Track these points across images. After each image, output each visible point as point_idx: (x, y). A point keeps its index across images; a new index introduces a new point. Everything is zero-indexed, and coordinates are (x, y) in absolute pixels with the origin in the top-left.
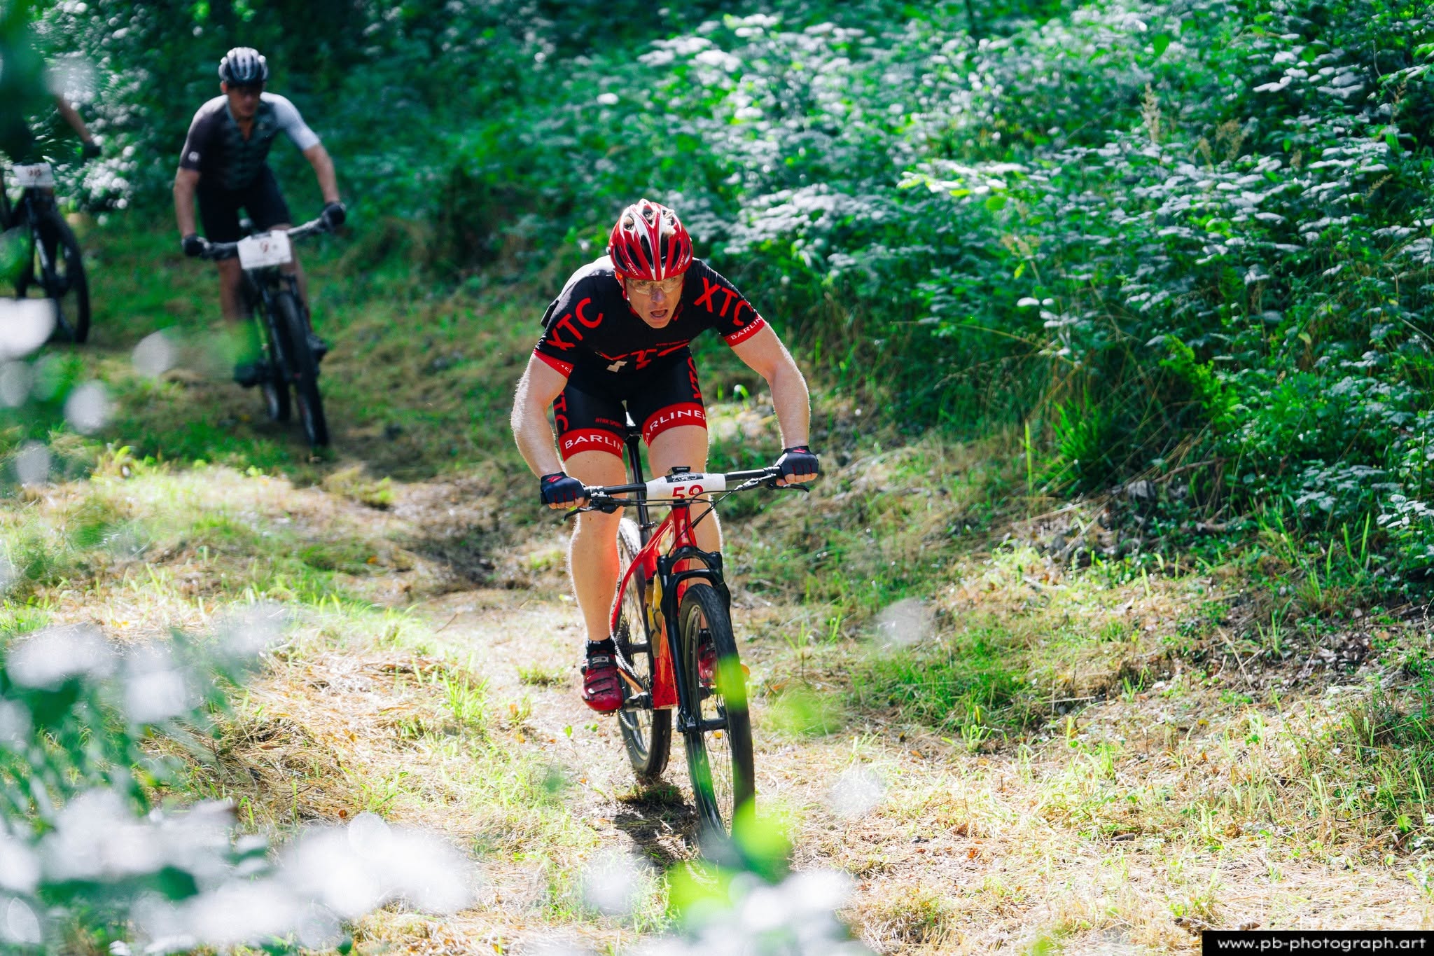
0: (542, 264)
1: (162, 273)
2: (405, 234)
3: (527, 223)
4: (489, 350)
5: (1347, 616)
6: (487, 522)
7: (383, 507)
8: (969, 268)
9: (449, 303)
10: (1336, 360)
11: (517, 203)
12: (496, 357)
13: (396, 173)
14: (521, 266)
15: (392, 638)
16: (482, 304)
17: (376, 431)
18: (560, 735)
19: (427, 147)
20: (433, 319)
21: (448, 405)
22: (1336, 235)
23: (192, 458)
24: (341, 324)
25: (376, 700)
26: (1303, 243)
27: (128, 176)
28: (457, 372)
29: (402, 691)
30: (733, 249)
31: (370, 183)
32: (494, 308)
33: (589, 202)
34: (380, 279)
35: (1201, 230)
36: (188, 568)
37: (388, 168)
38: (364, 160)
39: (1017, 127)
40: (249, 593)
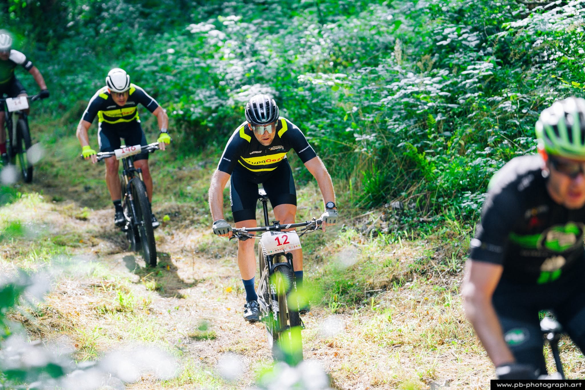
7: (85, 219)
8: (325, 116)
10: (474, 151)
13: (84, 83)
15: (92, 273)
17: (80, 188)
18: (164, 311)
22: (473, 100)
24: (63, 145)
25: (87, 299)
26: (459, 104)
29: (98, 295)
31: (73, 87)
33: (164, 93)
35: (418, 99)
36: (5, 247)
37: (80, 80)
38: (70, 77)
39: (340, 60)
40: (31, 256)
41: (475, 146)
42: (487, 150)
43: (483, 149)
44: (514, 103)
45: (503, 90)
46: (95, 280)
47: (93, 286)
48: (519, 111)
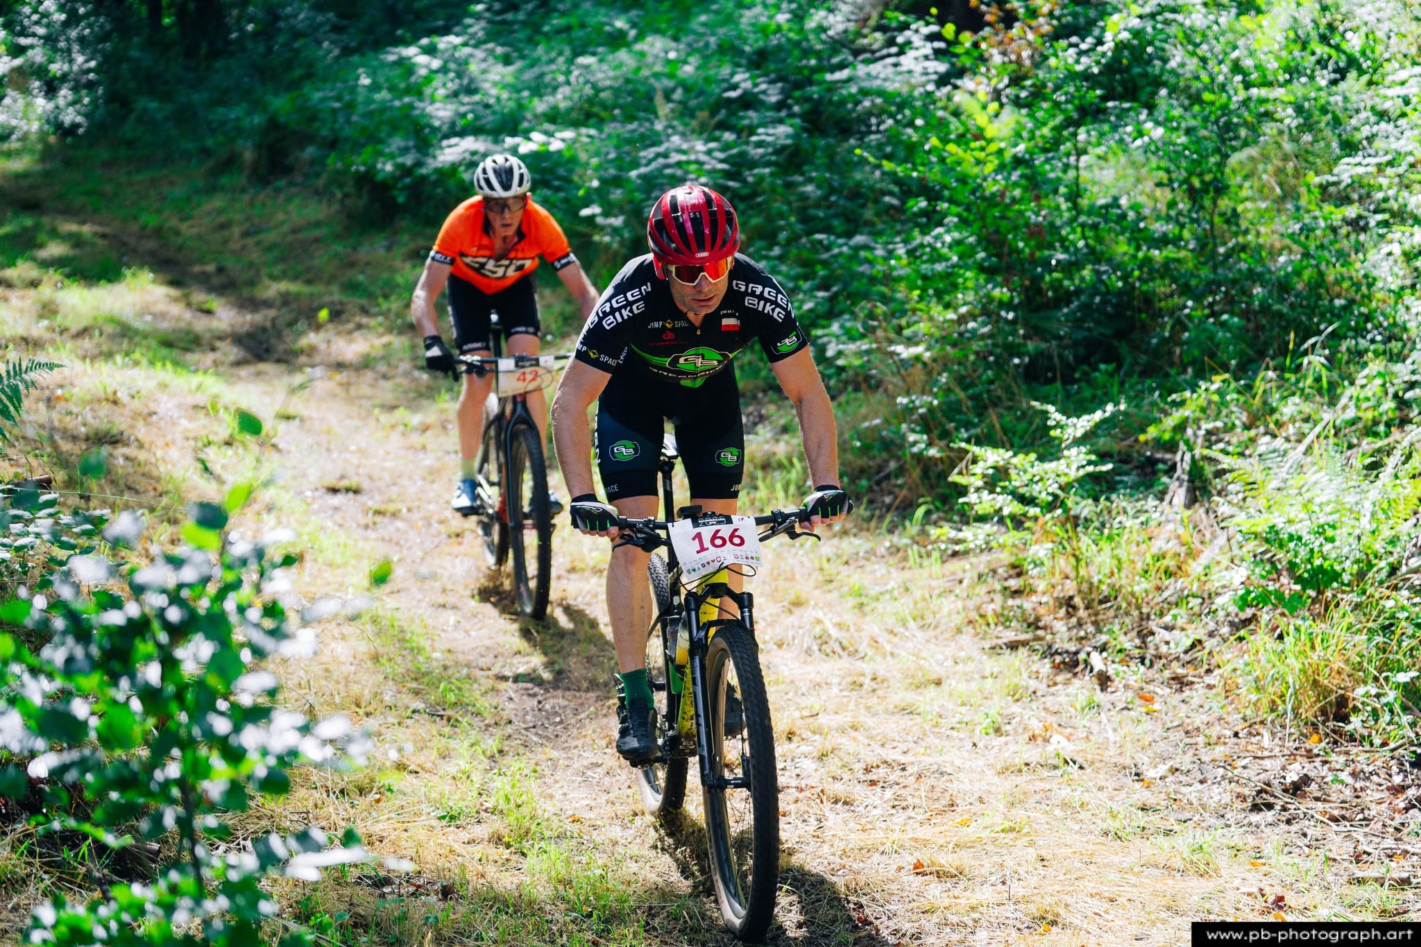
0: (318, 175)
1: (98, 172)
2: (241, 154)
3: (310, 151)
4: (283, 223)
5: (755, 397)
6: (268, 324)
7: (209, 312)
8: (558, 189)
9: (262, 196)
10: (758, 251)
11: (305, 139)
12: (285, 228)
13: (237, 119)
14: (306, 176)
15: (199, 387)
16: (282, 196)
17: (211, 268)
18: (293, 448)
19: (257, 105)
20: (252, 204)
21: (255, 256)
22: (761, 179)
23: (99, 279)
24: (198, 205)
25: (185, 424)
26: (744, 182)
27: (86, 116)
28: (261, 236)
29: (202, 419)
30: (424, 171)
31: (223, 123)
32: (289, 200)
33: (347, 139)
34: (224, 180)
35: (687, 172)
36: (86, 343)
37: (233, 116)
38: (221, 110)
39: (595, 109)
40: (119, 359)
42: (776, 251)
43: (770, 248)
44: (819, 187)
45: (806, 168)
46: (200, 399)
47: (196, 407)
48: (826, 198)
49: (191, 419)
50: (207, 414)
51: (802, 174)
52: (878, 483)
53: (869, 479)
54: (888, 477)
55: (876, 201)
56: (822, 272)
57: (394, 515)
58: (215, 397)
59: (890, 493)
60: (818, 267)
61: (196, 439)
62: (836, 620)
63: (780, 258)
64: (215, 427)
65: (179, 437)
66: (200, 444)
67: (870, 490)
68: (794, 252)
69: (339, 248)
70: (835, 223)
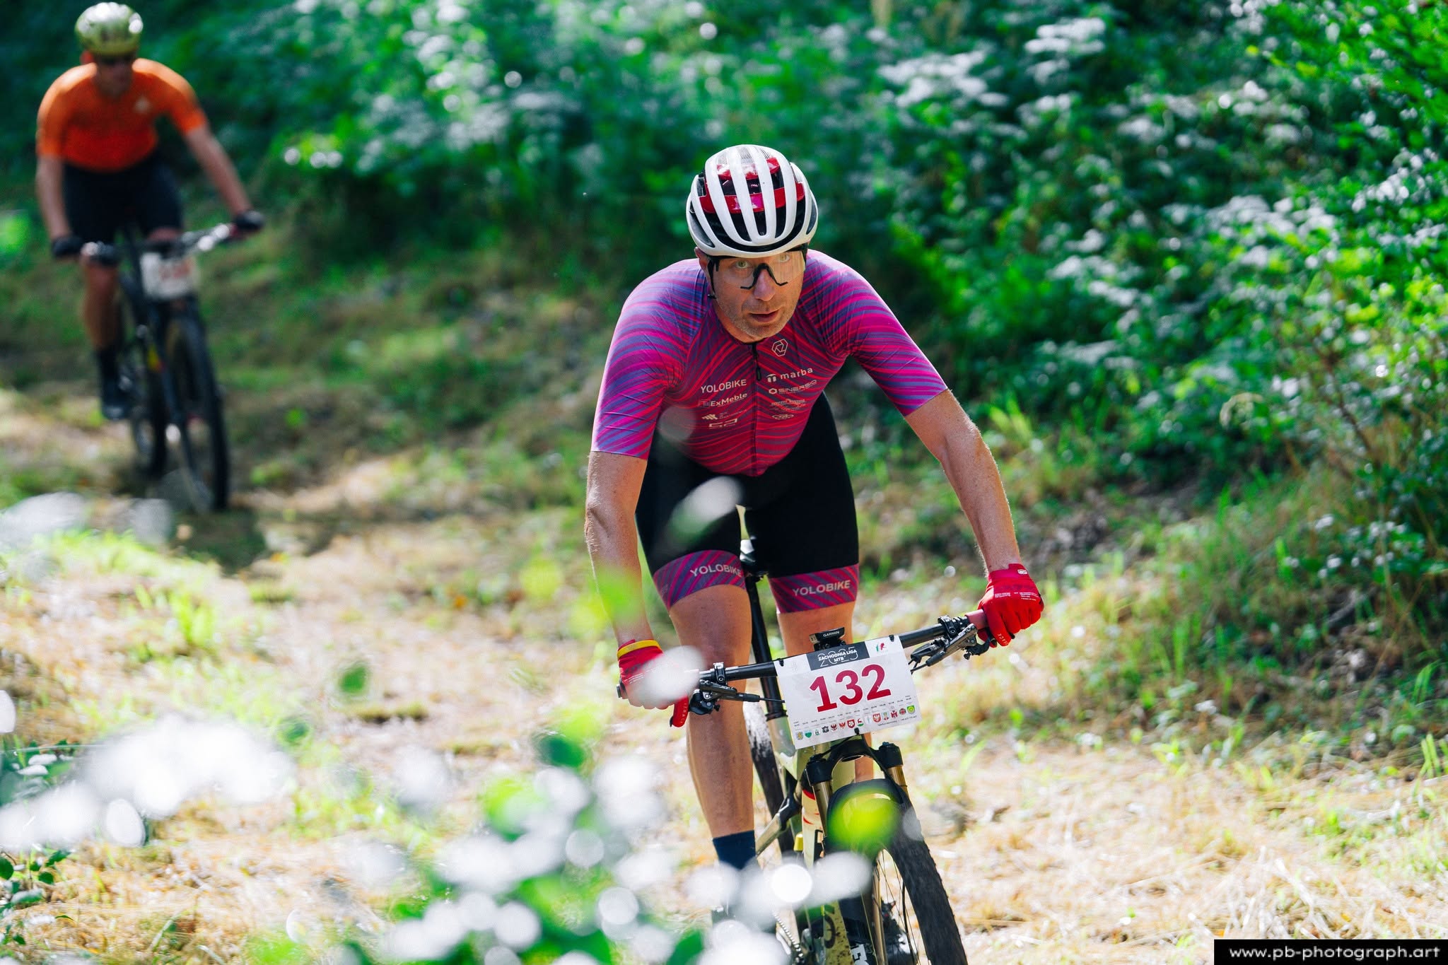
15: (113, 562)
41: (1063, 229)
42: (1092, 240)
43: (1079, 235)
44: (1158, 121)
45: (1132, 90)
46: (119, 582)
47: (116, 596)
48: (1170, 141)
49: (112, 616)
50: (139, 607)
51: (1124, 100)
52: (1334, 631)
53: (1318, 626)
54: (1350, 619)
55: (1259, 138)
56: (1176, 271)
57: (492, 752)
58: (145, 578)
59: (1357, 646)
60: (1170, 262)
61: (124, 651)
62: (1311, 876)
63: (1101, 252)
64: (156, 627)
65: (95, 650)
66: (134, 659)
67: (1321, 643)
68: (1123, 238)
69: (303, 299)
70: (1192, 182)
